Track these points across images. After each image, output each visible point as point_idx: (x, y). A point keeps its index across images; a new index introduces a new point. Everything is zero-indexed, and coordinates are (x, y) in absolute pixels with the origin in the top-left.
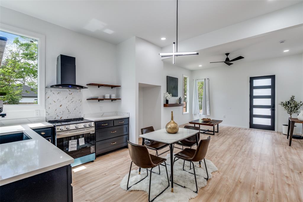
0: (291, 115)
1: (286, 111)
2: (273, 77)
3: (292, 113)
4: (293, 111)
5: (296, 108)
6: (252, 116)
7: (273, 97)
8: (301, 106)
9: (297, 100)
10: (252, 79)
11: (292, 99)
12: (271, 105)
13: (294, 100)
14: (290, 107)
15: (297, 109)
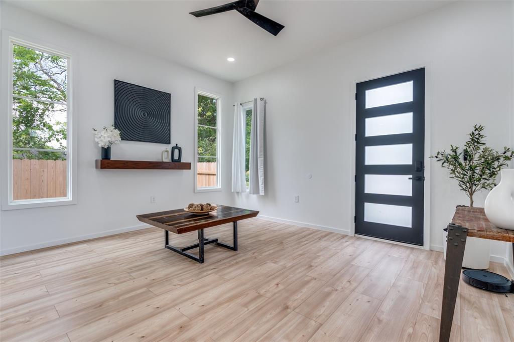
0: (471, 194)
1: (456, 182)
2: (417, 76)
3: (474, 187)
4: (479, 180)
5: (488, 171)
6: (362, 198)
7: (417, 138)
8: (508, 162)
9: (494, 143)
10: (362, 88)
11: (476, 139)
12: (411, 163)
13: (482, 140)
14: (467, 167)
15: (493, 174)
